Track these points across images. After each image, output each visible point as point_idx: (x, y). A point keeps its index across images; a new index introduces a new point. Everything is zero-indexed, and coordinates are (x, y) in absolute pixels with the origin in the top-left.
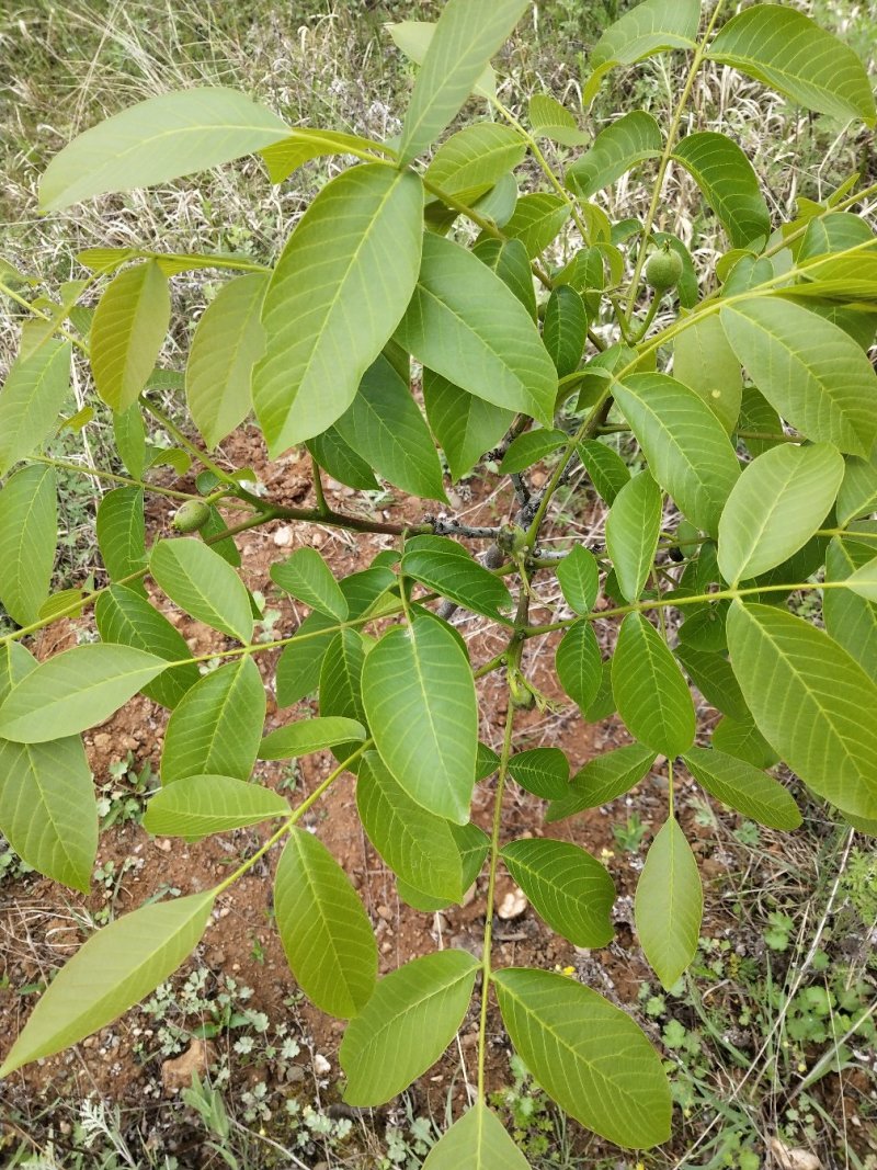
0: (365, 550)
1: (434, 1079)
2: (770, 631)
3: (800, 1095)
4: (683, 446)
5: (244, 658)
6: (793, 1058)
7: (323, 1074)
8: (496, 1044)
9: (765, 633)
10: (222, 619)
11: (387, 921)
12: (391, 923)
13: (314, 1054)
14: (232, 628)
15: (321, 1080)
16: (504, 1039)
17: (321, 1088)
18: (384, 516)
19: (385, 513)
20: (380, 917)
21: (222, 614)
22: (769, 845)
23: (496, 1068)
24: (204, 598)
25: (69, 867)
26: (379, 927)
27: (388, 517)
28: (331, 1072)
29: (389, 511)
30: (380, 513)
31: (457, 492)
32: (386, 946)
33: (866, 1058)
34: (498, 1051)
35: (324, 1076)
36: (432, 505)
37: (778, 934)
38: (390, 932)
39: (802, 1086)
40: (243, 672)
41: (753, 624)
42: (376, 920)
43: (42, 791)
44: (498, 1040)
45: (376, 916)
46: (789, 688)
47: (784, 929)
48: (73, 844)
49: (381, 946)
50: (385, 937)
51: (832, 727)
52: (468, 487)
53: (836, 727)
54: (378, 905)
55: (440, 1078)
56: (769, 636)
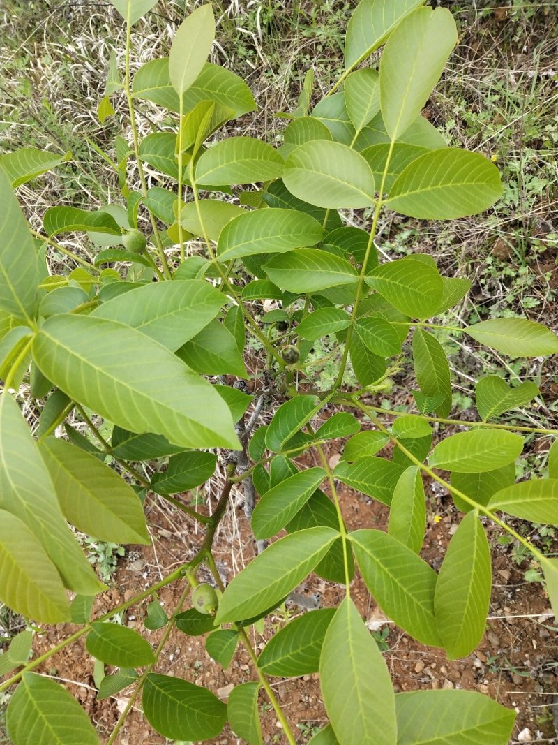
0: (154, 639)
1: (535, 647)
2: (405, 191)
3: (550, 410)
4: (267, 235)
5: (350, 538)
6: (531, 409)
7: (532, 735)
8: (513, 597)
9: (405, 195)
10: (313, 555)
11: (425, 667)
12: (427, 664)
13: (518, 741)
14: (323, 546)
15: (536, 737)
16: (510, 592)
17: (543, 737)
18: (132, 620)
19: (130, 619)
20: (421, 672)
21: (308, 556)
22: (408, 403)
23: (528, 600)
24: (289, 572)
25: (498, 722)
26: (430, 673)
27: (134, 617)
28: (530, 729)
29: (130, 615)
30: (129, 623)
31: (132, 562)
32: (443, 670)
33: (535, 366)
34: (517, 597)
35: (533, 734)
36: (135, 581)
37: (463, 402)
38: (433, 665)
39: (544, 407)
40: (361, 542)
41: (399, 198)
42: (424, 675)
43: (436, 738)
44: (510, 596)
45: (421, 674)
46: (436, 196)
47: (460, 398)
48: (479, 715)
49: (442, 674)
50: (437, 669)
51: (459, 184)
52: (130, 553)
53: (459, 182)
54: (413, 671)
55: (534, 642)
56: (408, 193)
